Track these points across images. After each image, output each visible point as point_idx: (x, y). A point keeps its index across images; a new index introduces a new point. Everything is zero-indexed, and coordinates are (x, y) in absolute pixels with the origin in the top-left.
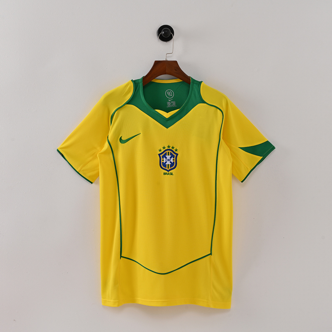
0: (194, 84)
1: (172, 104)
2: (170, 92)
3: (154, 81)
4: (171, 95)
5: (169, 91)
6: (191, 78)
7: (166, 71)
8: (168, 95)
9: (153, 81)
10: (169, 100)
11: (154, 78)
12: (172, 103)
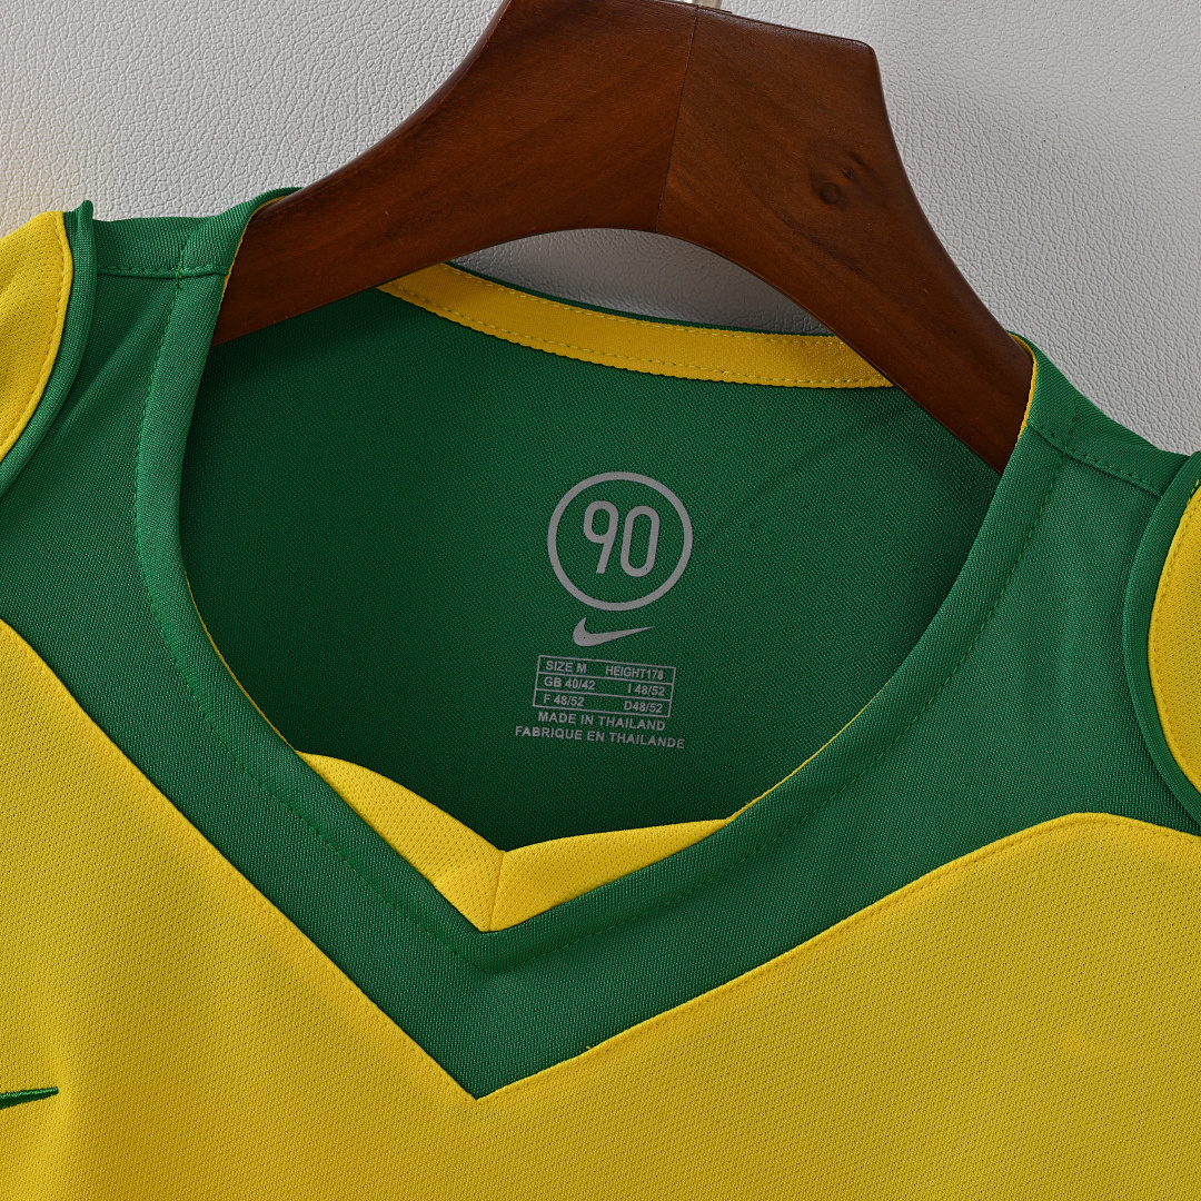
0: (1072, 479)
1: (609, 697)
2: (642, 524)
3: (422, 288)
4: (637, 561)
5: (627, 497)
6: (1048, 369)
7: (672, 183)
8: (579, 555)
9: (408, 287)
10: (582, 637)
11: (444, 253)
12: (620, 687)
